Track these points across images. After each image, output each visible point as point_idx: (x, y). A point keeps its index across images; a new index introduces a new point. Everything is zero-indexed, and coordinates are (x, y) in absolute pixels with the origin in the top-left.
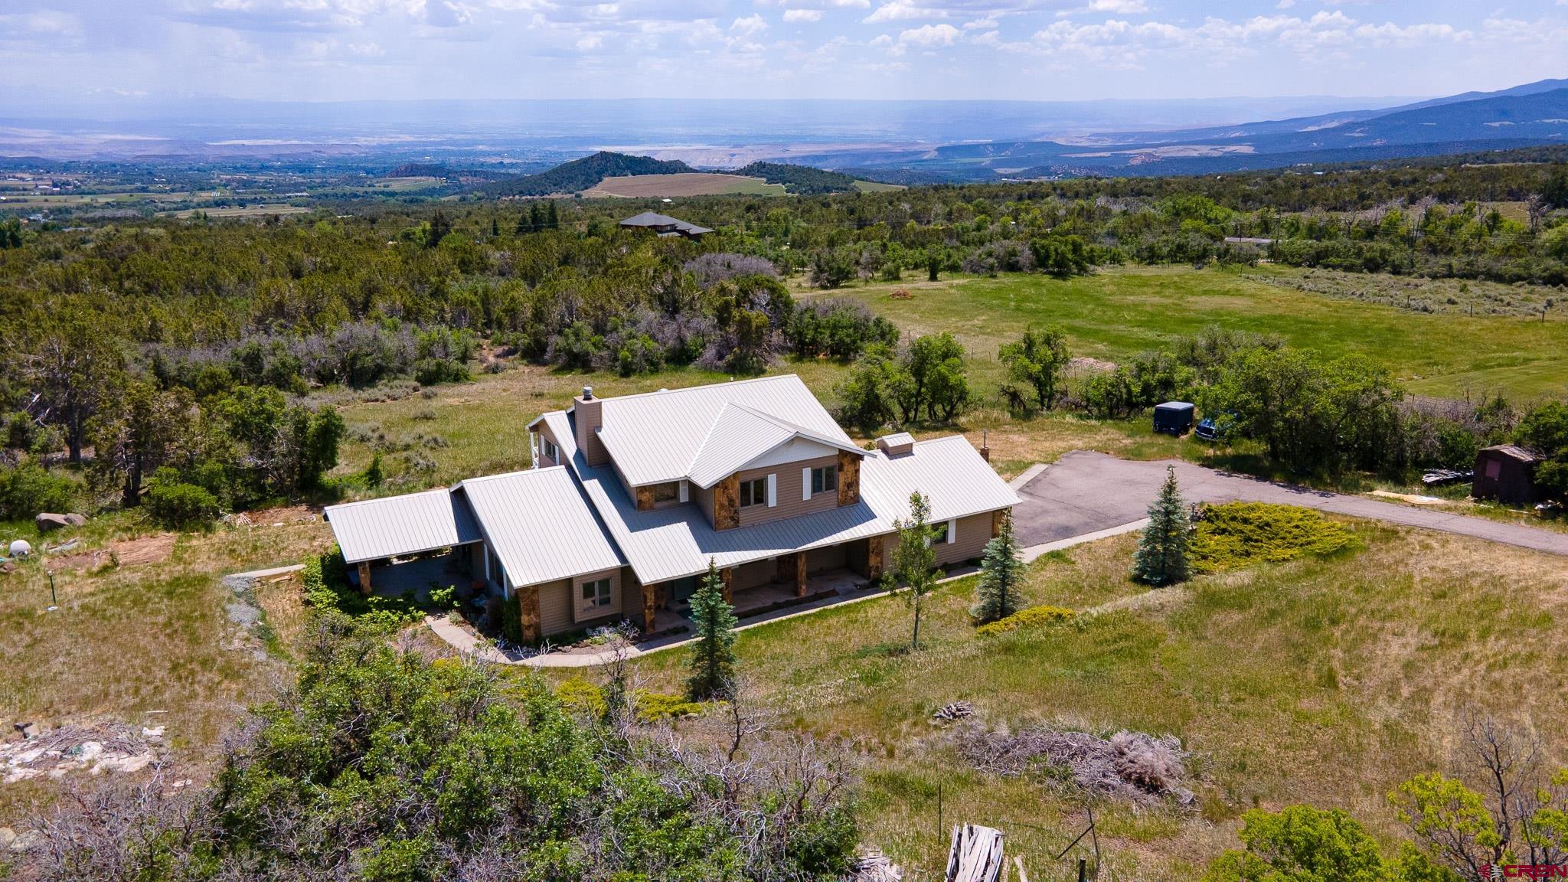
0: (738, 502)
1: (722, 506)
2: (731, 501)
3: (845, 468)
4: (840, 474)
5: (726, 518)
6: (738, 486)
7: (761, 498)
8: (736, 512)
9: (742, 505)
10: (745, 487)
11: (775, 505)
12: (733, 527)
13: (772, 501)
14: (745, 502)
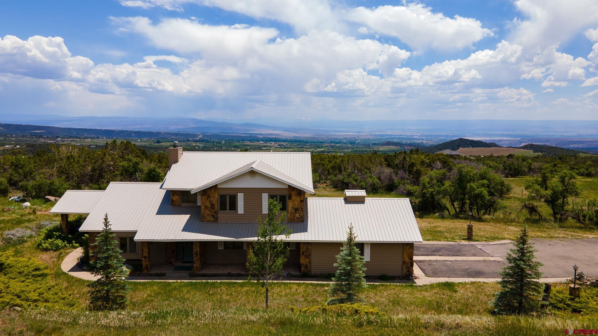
0: (217, 207)
1: (206, 207)
2: (212, 206)
3: (293, 198)
4: (289, 201)
5: (209, 215)
6: (216, 196)
7: (233, 206)
8: (215, 212)
9: (221, 209)
10: (223, 198)
11: (243, 213)
12: (214, 221)
13: (241, 210)
14: (223, 207)
